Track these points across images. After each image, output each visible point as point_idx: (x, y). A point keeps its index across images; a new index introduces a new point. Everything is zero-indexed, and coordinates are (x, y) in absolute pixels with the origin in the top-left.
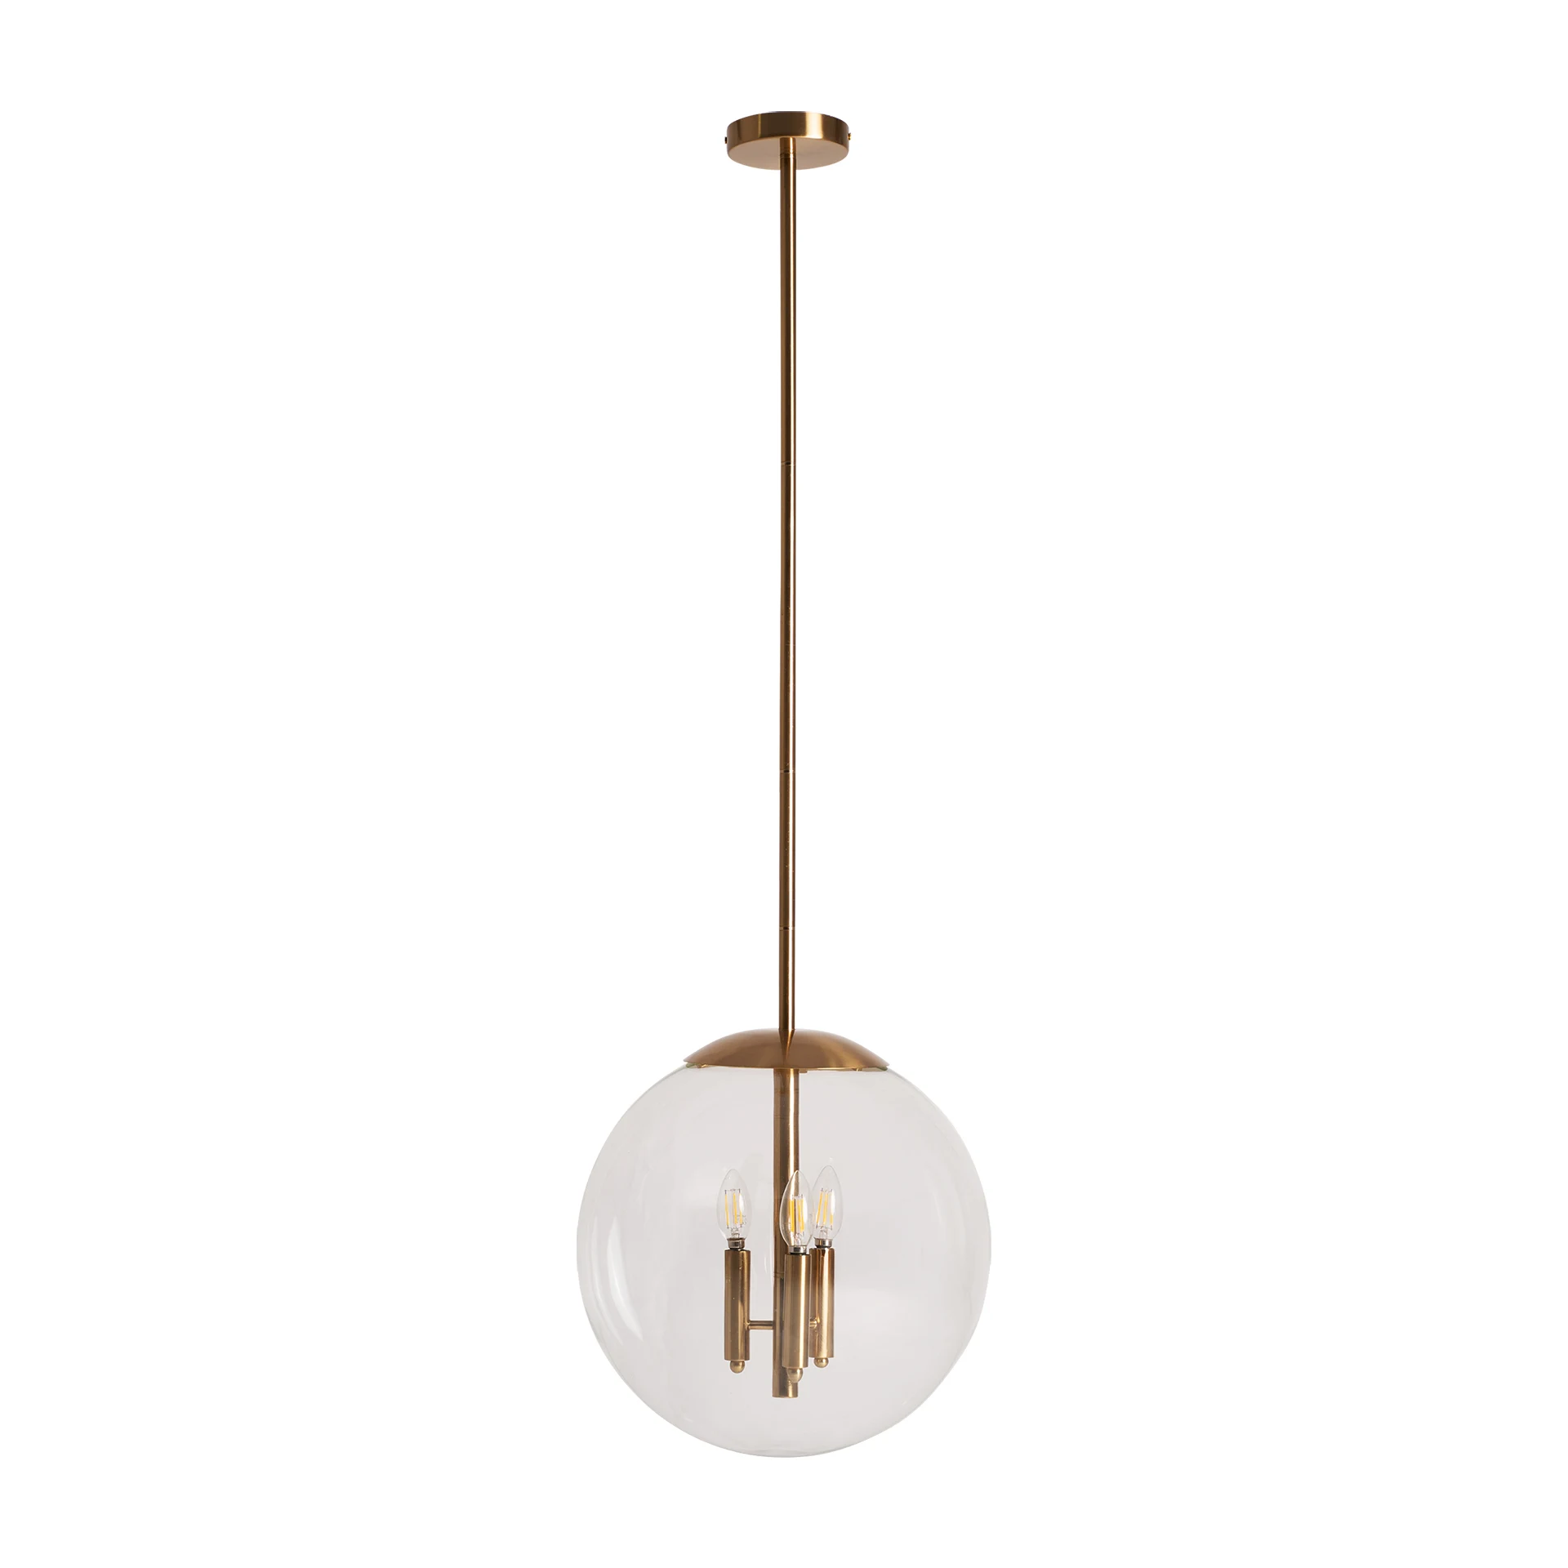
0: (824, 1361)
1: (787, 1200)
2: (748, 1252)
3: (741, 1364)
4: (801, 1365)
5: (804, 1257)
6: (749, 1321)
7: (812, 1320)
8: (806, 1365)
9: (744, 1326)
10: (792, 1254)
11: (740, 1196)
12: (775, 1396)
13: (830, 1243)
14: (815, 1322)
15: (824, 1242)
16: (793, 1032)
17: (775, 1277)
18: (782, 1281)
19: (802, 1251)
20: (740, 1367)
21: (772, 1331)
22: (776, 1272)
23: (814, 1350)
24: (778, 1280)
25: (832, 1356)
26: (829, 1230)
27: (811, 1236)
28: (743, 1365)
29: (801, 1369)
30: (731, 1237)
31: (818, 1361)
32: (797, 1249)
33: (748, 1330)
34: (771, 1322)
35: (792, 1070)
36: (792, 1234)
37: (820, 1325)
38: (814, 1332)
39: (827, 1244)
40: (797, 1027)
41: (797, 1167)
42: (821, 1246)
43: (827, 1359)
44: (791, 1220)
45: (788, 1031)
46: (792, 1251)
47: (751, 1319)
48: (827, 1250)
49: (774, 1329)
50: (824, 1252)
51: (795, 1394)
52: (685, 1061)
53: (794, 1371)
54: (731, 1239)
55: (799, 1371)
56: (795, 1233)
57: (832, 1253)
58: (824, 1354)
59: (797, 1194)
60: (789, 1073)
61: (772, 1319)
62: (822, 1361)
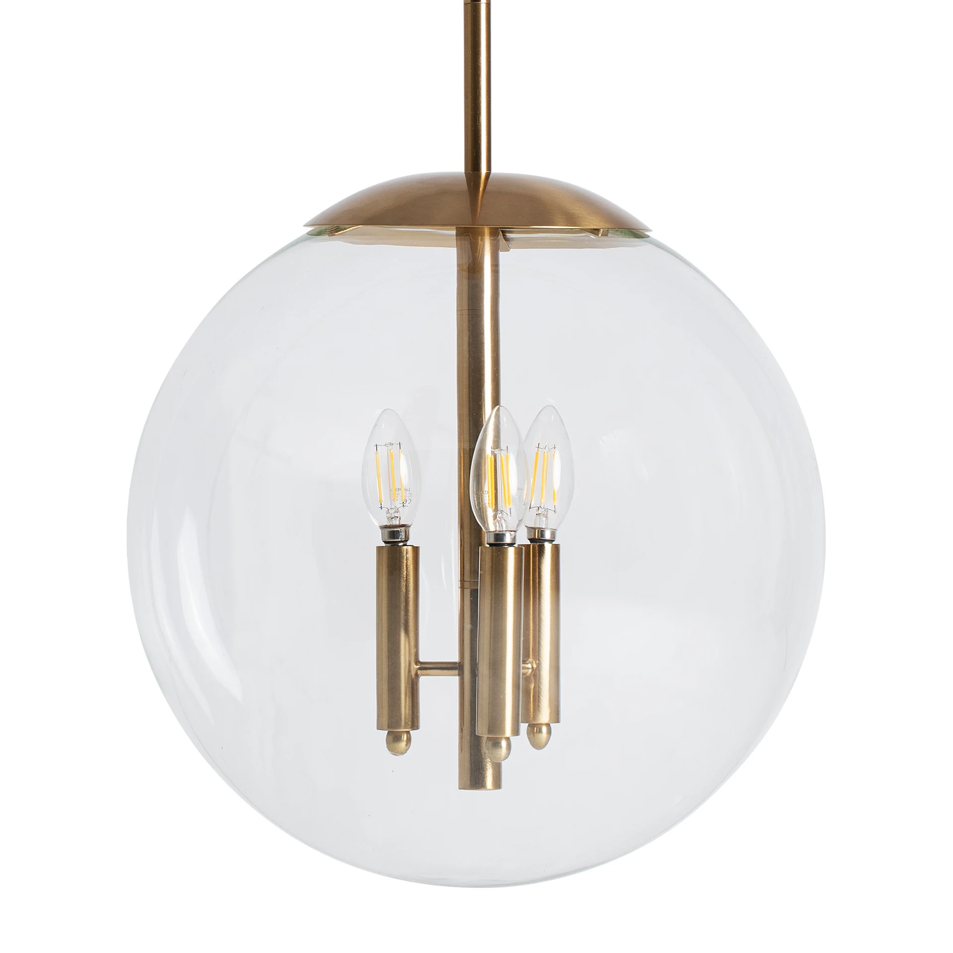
0: (544, 729)
1: (482, 451)
2: (416, 550)
3: (405, 737)
4: (508, 731)
5: (511, 552)
6: (417, 662)
7: (524, 662)
8: (516, 732)
9: (409, 671)
10: (491, 545)
11: (402, 456)
12: (462, 787)
13: (553, 534)
14: (529, 666)
15: (542, 532)
16: (488, 175)
17: (462, 587)
18: (474, 594)
19: (508, 539)
20: (403, 744)
21: (457, 678)
22: (462, 581)
23: (527, 709)
24: (467, 592)
25: (558, 721)
26: (551, 514)
27: (520, 521)
28: (409, 740)
29: (508, 739)
30: (386, 523)
31: (534, 728)
32: (499, 536)
33: (417, 675)
34: (455, 663)
35: (487, 231)
36: (490, 513)
37: (536, 673)
38: (527, 679)
39: (548, 536)
40: (494, 170)
41: (496, 401)
42: (537, 541)
43: (548, 725)
44: (488, 486)
45: (479, 176)
46: (492, 541)
47: (421, 660)
48: (548, 547)
49: (461, 675)
50: (541, 549)
51: (497, 784)
52: (306, 225)
53: (496, 744)
54: (386, 527)
55: (504, 743)
56: (496, 509)
57: (556, 549)
58: (544, 716)
59: (497, 444)
60: (483, 235)
61: (456, 658)
62: (540, 731)
